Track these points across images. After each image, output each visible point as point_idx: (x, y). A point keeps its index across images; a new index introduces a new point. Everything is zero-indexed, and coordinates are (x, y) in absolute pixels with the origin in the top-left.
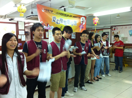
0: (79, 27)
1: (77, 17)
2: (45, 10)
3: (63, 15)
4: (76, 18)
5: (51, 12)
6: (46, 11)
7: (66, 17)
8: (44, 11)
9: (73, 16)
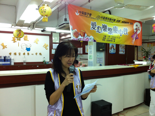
0: (132, 37)
1: (128, 23)
2: (80, 12)
3: (107, 20)
4: (126, 24)
6: (81, 14)
7: (111, 22)
9: (123, 20)
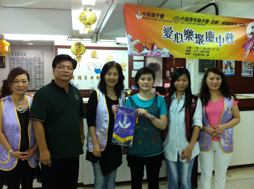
1: (236, 24)
2: (144, 14)
3: (193, 22)
5: (159, 17)
8: (141, 17)
